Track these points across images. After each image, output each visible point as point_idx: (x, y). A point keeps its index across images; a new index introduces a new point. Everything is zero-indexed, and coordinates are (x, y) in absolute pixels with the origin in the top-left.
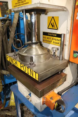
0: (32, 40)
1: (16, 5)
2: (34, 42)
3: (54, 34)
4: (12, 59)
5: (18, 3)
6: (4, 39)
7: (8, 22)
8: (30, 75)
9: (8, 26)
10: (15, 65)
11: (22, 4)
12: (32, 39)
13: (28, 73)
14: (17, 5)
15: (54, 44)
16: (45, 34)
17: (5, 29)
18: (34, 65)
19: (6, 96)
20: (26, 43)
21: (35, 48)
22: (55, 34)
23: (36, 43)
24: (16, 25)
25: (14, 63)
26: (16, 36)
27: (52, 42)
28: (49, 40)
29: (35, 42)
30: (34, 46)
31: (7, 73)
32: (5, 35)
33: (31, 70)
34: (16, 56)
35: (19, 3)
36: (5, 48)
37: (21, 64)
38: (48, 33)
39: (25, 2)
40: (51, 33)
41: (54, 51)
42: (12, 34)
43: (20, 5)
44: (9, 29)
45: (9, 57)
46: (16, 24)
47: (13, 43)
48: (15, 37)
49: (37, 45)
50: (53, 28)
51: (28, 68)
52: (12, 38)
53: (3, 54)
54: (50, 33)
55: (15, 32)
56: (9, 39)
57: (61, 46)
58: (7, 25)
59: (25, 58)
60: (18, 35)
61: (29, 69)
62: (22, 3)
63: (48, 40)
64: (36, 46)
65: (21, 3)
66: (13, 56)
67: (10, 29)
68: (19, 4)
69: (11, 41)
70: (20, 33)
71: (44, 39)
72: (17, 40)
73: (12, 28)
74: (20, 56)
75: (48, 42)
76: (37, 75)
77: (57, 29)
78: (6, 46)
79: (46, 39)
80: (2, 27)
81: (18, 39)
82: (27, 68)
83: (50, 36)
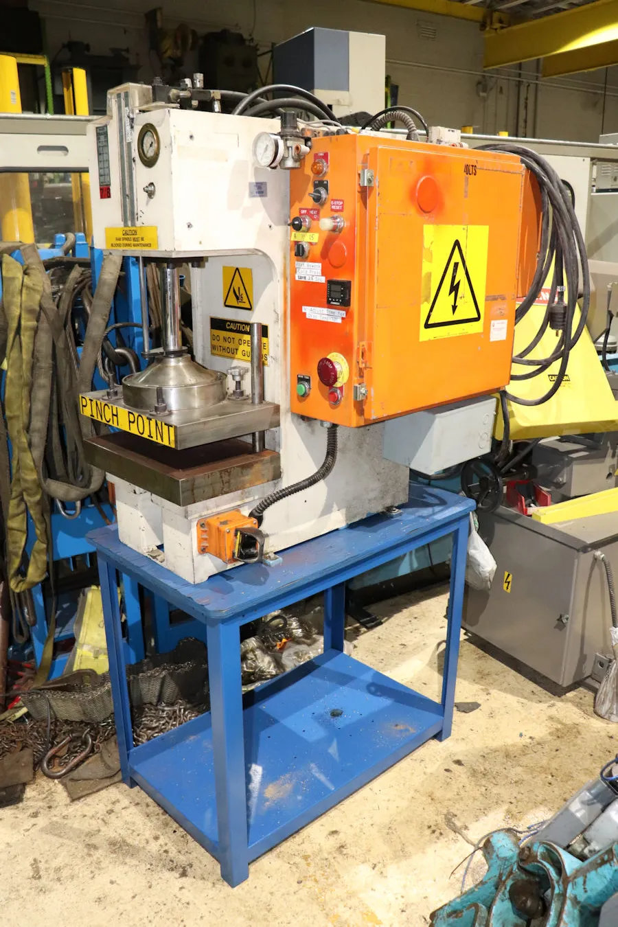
0: (166, 345)
1: (118, 242)
2: (172, 348)
3: (242, 323)
4: (103, 405)
5: (124, 239)
6: (60, 345)
7: (75, 273)
8: (154, 439)
9: (79, 293)
10: (111, 423)
11: (134, 245)
12: (166, 340)
13: (150, 436)
14: (121, 242)
15: (246, 357)
16: (218, 324)
17: (65, 305)
18: (167, 412)
19: (58, 630)
20: (146, 350)
21: (176, 368)
22: (245, 323)
23: (177, 354)
24: (114, 287)
25: (108, 416)
26: (113, 336)
27: (239, 352)
28: (231, 346)
29: (176, 348)
30: (172, 362)
31: (67, 492)
32: (65, 326)
33: (157, 424)
34: (114, 398)
35: (127, 239)
36: (65, 384)
37: (129, 412)
38: (227, 321)
39: (143, 242)
40: (233, 322)
41: (238, 379)
42: (97, 325)
43: (129, 245)
44: (81, 303)
45: (89, 402)
46: (115, 283)
47: (100, 362)
48: (106, 339)
49: (180, 359)
50: (241, 305)
51: (150, 419)
52: (94, 343)
53: (55, 411)
54: (231, 322)
55: (107, 319)
56: (80, 349)
57: (252, 362)
58: (74, 289)
59: (143, 394)
60: (117, 329)
61: (153, 422)
62: (135, 242)
63: (226, 345)
64: (178, 361)
65: (132, 242)
66: (106, 398)
67: (86, 303)
68: (126, 242)
69: (89, 354)
70: (130, 323)
71: (215, 343)
72: (117, 350)
73: (95, 301)
74: (129, 394)
75: (226, 354)
76: (172, 430)
77: (250, 309)
78: (68, 378)
79: (222, 343)
80: (54, 293)
81: (118, 347)
82: (146, 421)
83: (231, 330)
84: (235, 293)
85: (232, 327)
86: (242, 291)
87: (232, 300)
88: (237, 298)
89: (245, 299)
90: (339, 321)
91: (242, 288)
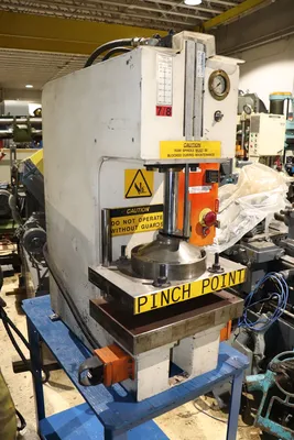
3: (143, 207)
5: (185, 150)
10: (179, 300)
13: (223, 285)
14: (182, 152)
15: (145, 229)
22: (146, 207)
25: (178, 295)
37: (204, 280)
38: (128, 208)
39: (206, 153)
40: (134, 208)
43: (191, 155)
50: (141, 195)
51: (225, 275)
54: (131, 208)
63: (126, 226)
65: (195, 153)
68: (187, 152)
71: (114, 227)
75: (126, 232)
77: (150, 196)
84: (136, 187)
85: (133, 211)
88: (139, 190)
90: (209, 191)
91: (143, 183)
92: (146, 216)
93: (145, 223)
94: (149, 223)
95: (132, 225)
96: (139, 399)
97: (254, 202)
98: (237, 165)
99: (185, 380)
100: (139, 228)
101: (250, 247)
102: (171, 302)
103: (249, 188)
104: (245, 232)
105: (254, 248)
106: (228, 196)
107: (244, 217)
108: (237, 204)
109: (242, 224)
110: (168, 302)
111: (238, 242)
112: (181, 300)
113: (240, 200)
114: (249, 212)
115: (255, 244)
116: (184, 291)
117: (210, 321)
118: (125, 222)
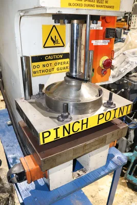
3: (57, 54)
15: (60, 71)
22: (60, 54)
38: (46, 56)
40: (50, 55)
50: (56, 45)
62: (99, 4)
63: (45, 68)
71: (36, 70)
75: (45, 73)
77: (63, 46)
79: (41, 68)
83: (49, 60)
84: (52, 39)
85: (50, 58)
86: (58, 37)
87: (50, 43)
88: (54, 42)
89: (60, 41)
90: (107, 44)
91: (57, 35)
92: (60, 61)
93: (60, 66)
94: (63, 66)
95: (49, 68)
96: (51, 189)
97: (134, 54)
98: (124, 33)
99: (84, 174)
100: (55, 70)
101: (130, 80)
102: (72, 133)
103: (131, 45)
104: (128, 71)
105: (132, 81)
106: (119, 49)
107: (128, 63)
108: (124, 54)
109: (126, 67)
110: (69, 133)
111: (123, 77)
112: (80, 130)
113: (126, 52)
114: (131, 59)
115: (133, 79)
116: (82, 124)
117: (102, 142)
118: (44, 66)
